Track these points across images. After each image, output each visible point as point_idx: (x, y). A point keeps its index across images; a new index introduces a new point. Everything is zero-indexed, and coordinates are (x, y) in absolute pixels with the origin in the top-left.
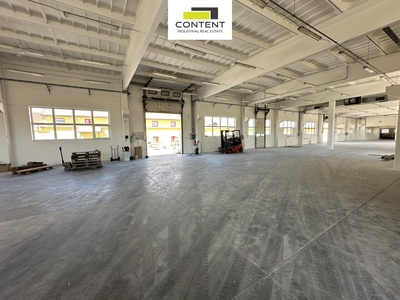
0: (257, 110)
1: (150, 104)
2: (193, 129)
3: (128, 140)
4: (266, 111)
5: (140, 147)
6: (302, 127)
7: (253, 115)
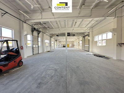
0: (33, 30)
4: (39, 32)
6: (51, 43)
7: (31, 32)
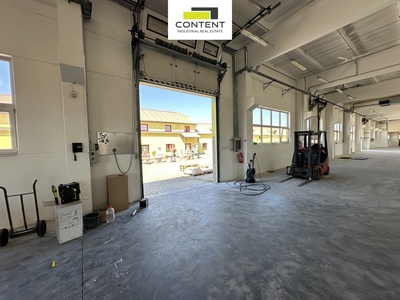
1: (152, 61)
2: (236, 129)
3: (84, 157)
4: (321, 104)
5: (123, 177)
